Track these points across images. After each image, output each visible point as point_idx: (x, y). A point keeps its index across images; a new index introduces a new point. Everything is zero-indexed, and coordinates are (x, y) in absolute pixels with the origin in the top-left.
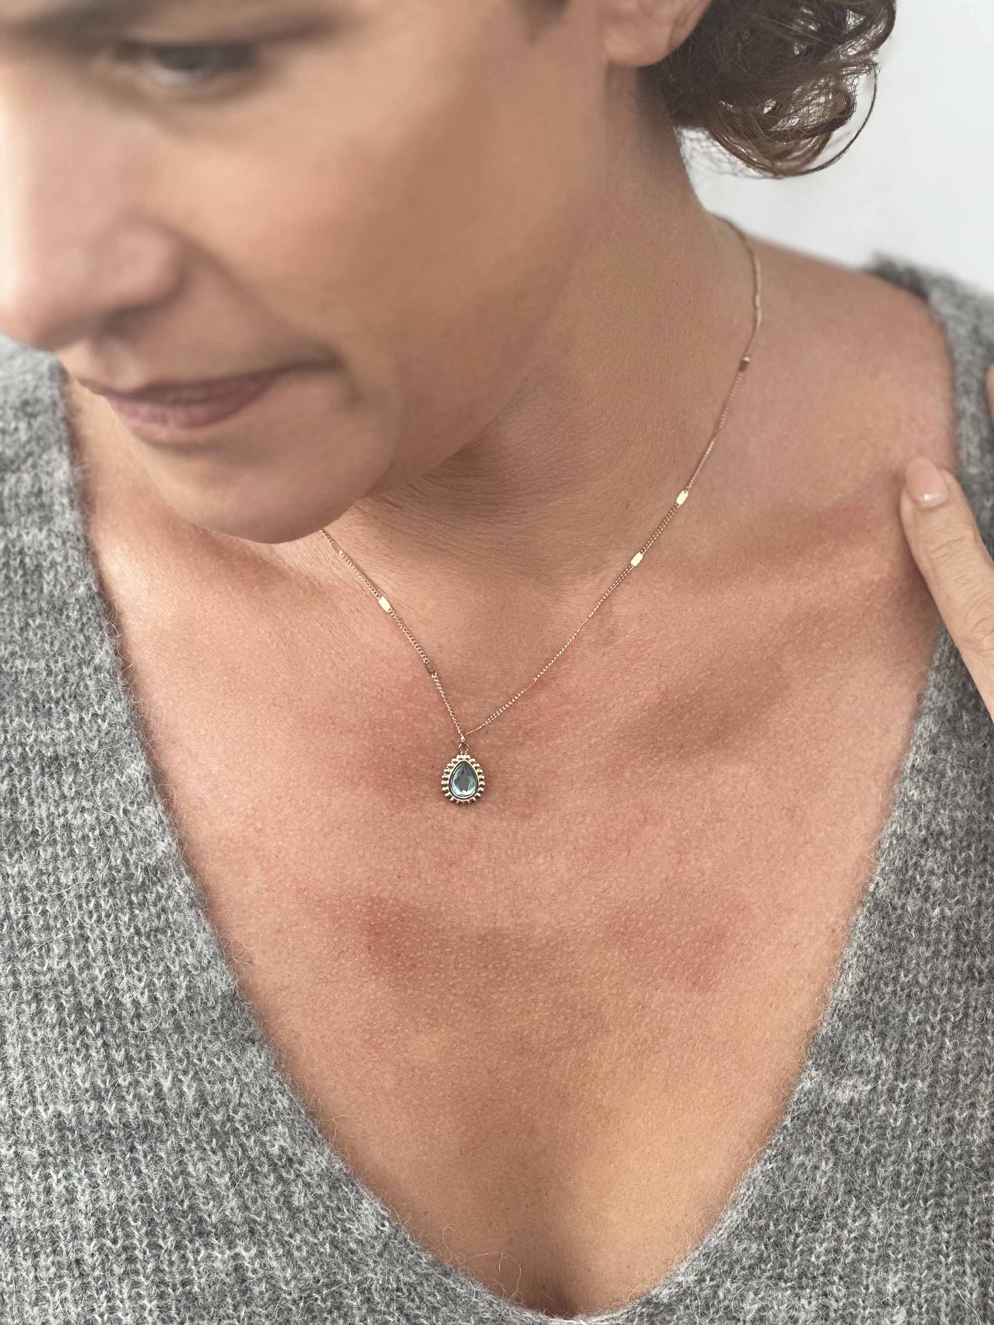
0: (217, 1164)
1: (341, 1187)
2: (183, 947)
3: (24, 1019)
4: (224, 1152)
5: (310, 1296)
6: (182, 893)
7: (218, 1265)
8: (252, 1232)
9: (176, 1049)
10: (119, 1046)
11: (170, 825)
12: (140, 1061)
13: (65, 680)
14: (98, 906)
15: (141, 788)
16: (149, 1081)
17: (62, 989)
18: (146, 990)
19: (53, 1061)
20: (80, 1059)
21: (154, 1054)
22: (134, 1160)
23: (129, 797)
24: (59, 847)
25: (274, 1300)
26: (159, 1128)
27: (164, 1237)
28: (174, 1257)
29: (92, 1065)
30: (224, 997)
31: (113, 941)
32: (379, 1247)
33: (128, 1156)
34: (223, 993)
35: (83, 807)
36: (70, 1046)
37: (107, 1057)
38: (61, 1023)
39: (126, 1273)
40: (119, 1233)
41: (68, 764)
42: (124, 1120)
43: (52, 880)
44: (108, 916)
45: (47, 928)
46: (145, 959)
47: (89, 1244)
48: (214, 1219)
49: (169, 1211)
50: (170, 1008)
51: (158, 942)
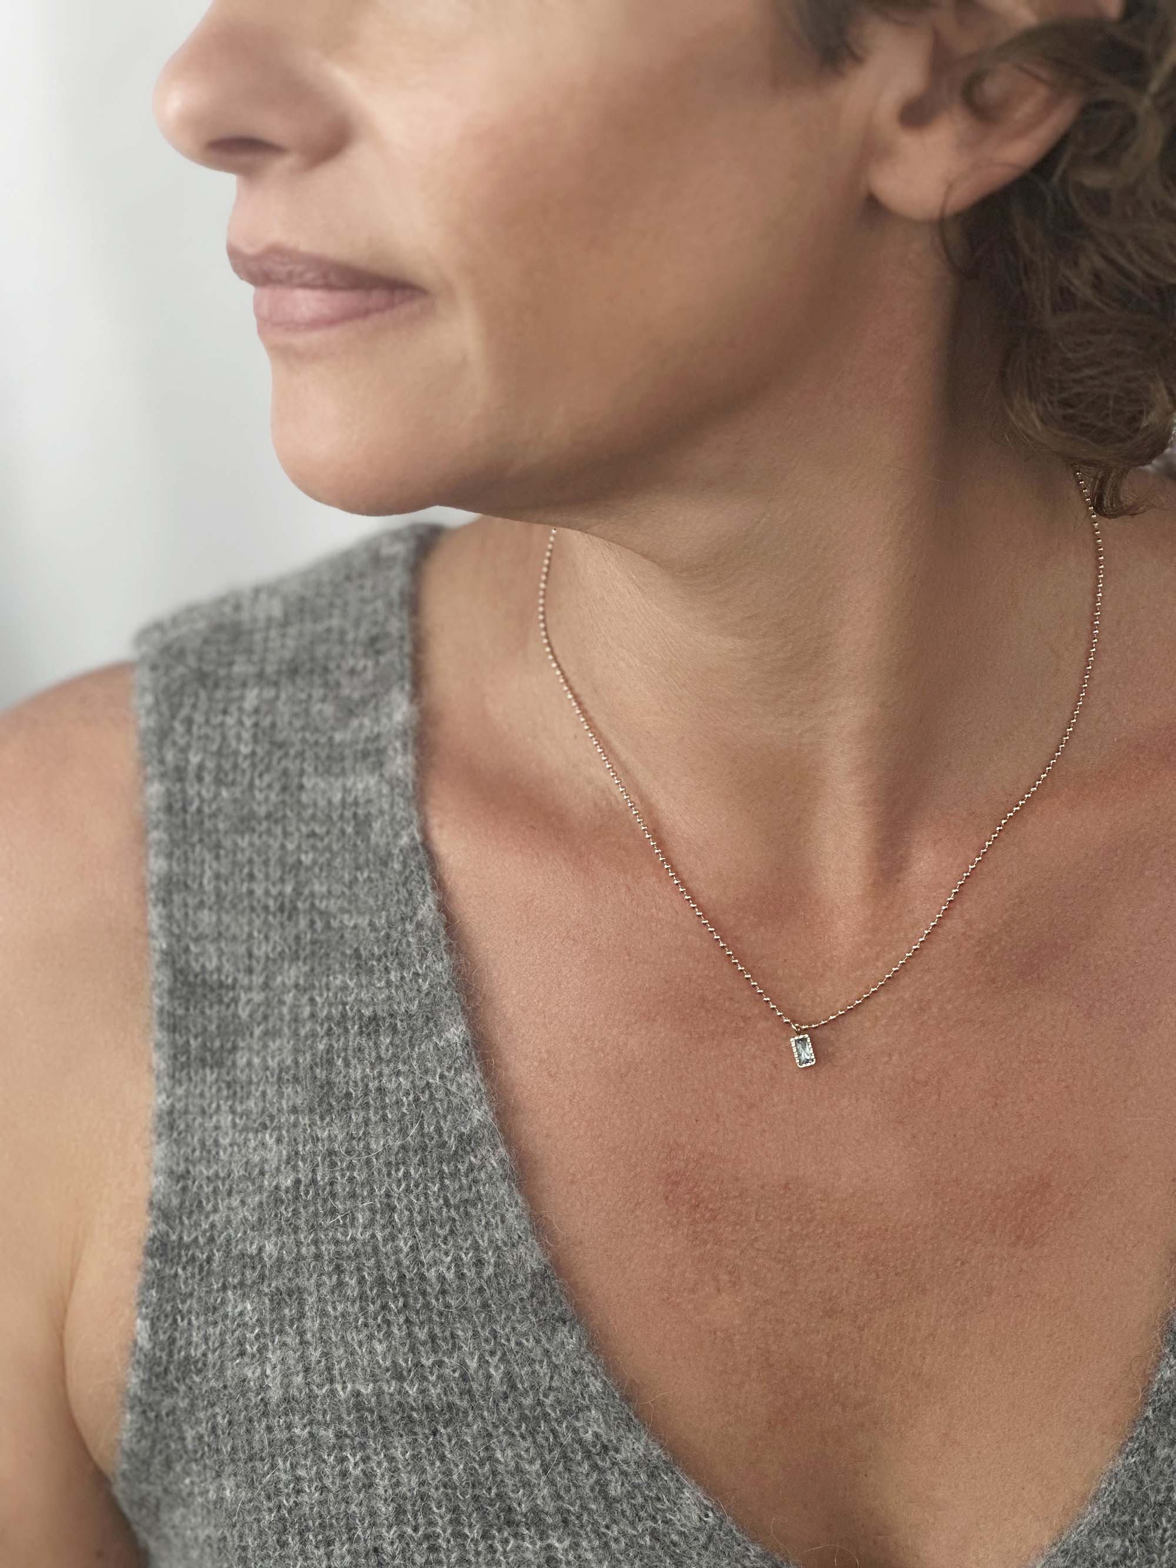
0: (527, 1450)
1: (659, 1475)
2: (493, 1221)
3: (324, 1291)
4: (534, 1437)
6: (495, 1165)
7: (528, 1556)
8: (565, 1522)
9: (483, 1327)
10: (422, 1323)
11: (487, 1094)
12: (445, 1339)
14: (407, 1174)
15: (460, 1051)
16: (451, 1362)
17: (365, 1261)
18: (453, 1264)
19: (353, 1337)
20: (381, 1336)
21: (460, 1333)
22: (437, 1445)
23: (447, 1062)
24: (371, 1112)
26: (465, 1412)
27: (470, 1526)
28: (481, 1547)
29: (393, 1343)
30: (534, 1274)
31: (420, 1212)
32: (702, 1539)
33: (431, 1440)
34: (533, 1270)
35: (399, 1071)
36: (370, 1321)
37: (409, 1335)
38: (362, 1296)
39: (428, 1562)
40: (422, 1519)
41: (387, 1025)
42: (427, 1402)
43: (361, 1145)
44: (417, 1186)
45: (353, 1195)
46: (452, 1232)
47: (388, 1532)
48: (524, 1508)
49: (476, 1498)
50: (477, 1285)
51: (467, 1213)
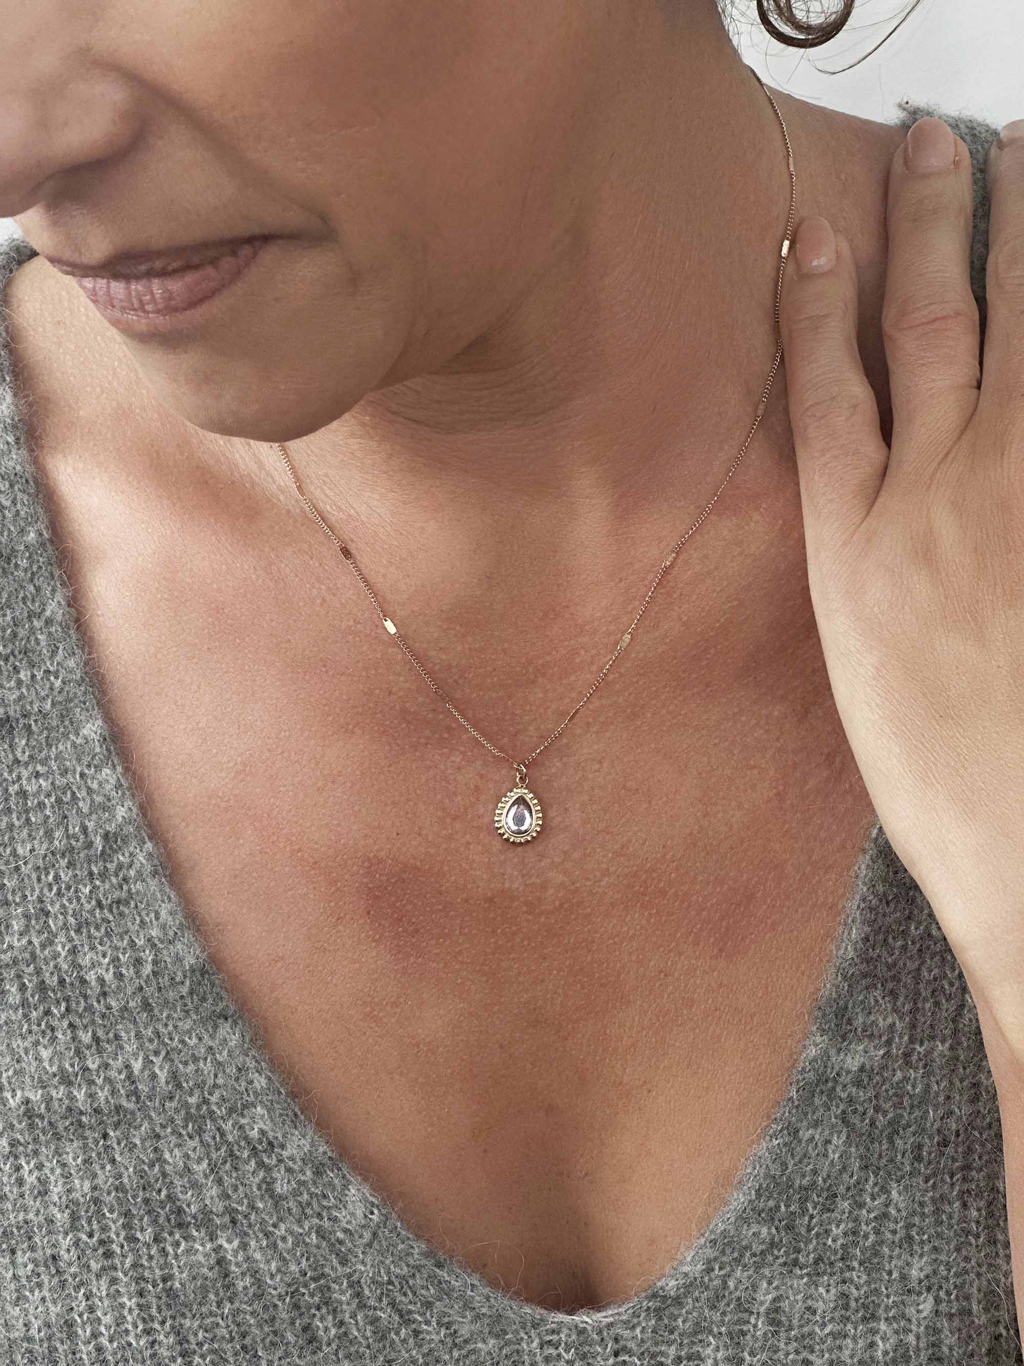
0: (195, 1150)
1: (325, 1172)
2: (148, 920)
4: (201, 1136)
5: (297, 1290)
6: (144, 861)
7: (201, 1258)
8: (234, 1222)
9: (145, 1028)
10: (85, 1027)
11: (130, 788)
12: (108, 1042)
13: (15, 635)
14: (57, 878)
15: (98, 750)
16: (119, 1063)
17: (24, 968)
18: (111, 966)
19: (18, 1043)
20: (46, 1042)
21: (123, 1034)
22: (107, 1148)
23: (86, 759)
24: (14, 816)
25: (259, 1296)
26: (133, 1113)
27: (142, 1230)
28: (153, 1251)
29: (58, 1048)
30: (193, 971)
31: (74, 915)
32: (367, 1236)
33: (101, 1143)
34: (191, 967)
35: (37, 772)
36: (34, 1027)
37: (74, 1039)
38: (24, 1003)
39: (103, 1269)
40: (95, 1226)
41: (20, 726)
42: (95, 1105)
43: (8, 851)
44: (68, 888)
46: (108, 934)
47: (65, 1239)
48: (194, 1209)
49: (146, 1201)
50: (137, 985)
51: (121, 914)
